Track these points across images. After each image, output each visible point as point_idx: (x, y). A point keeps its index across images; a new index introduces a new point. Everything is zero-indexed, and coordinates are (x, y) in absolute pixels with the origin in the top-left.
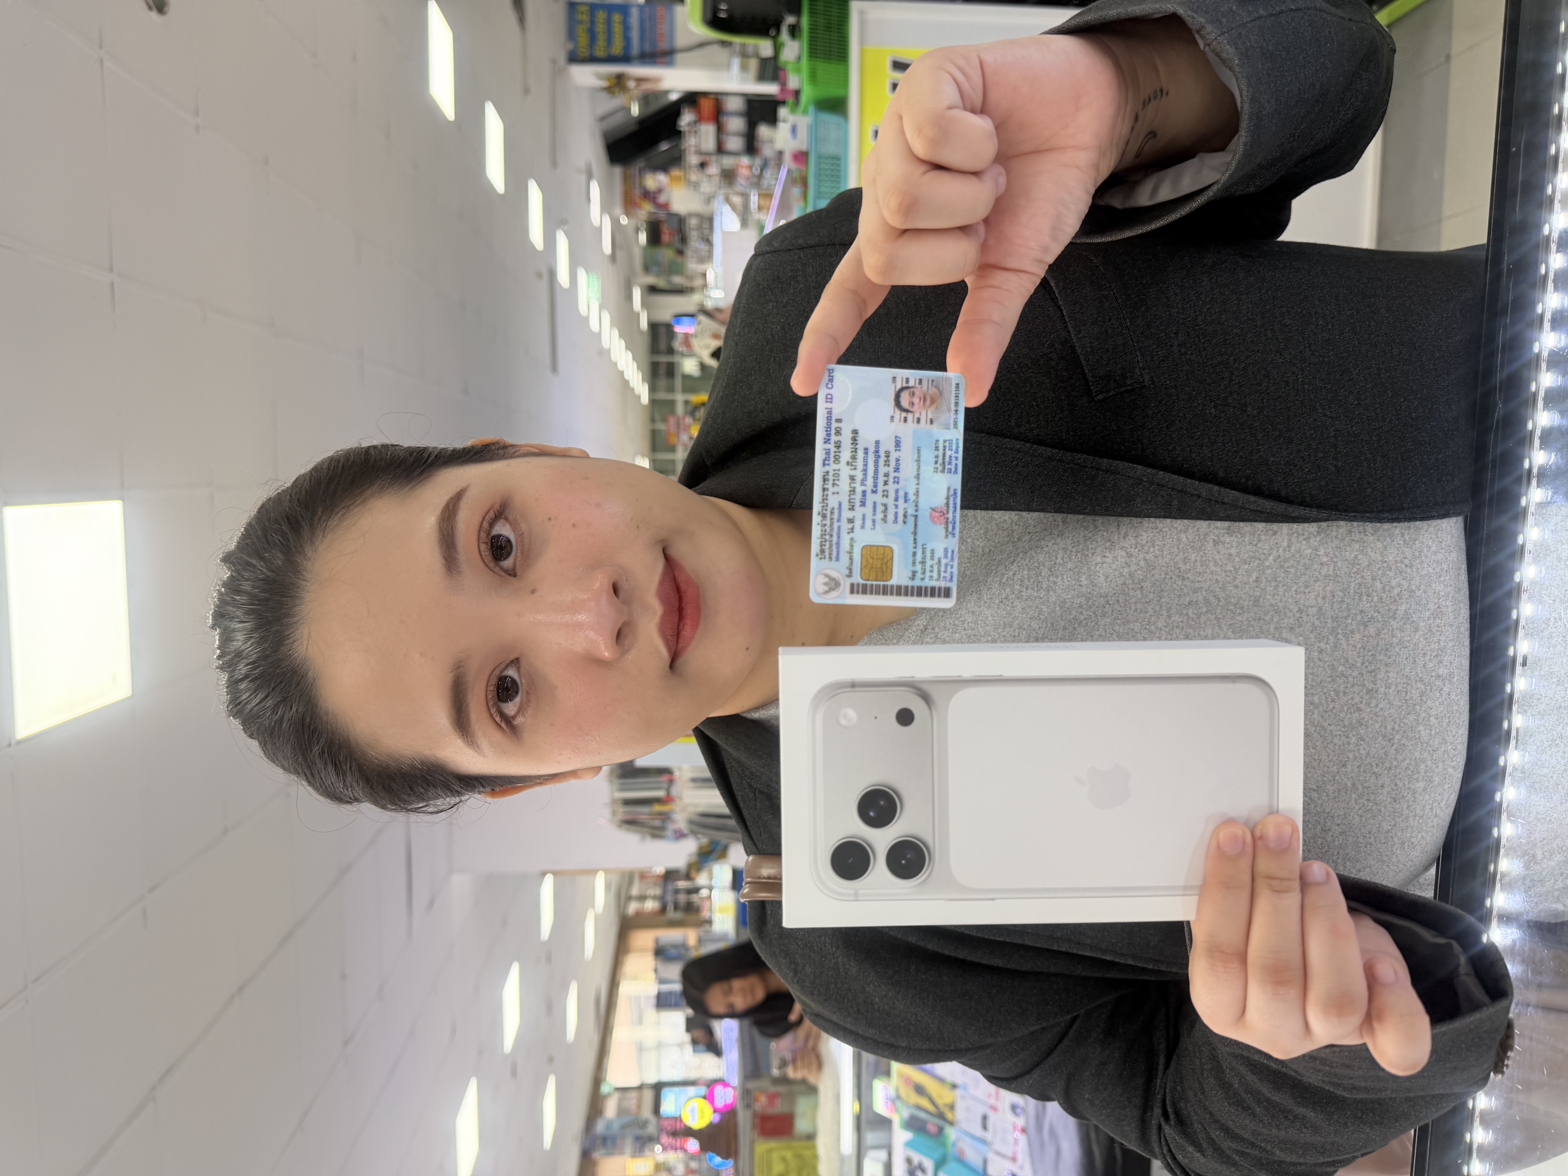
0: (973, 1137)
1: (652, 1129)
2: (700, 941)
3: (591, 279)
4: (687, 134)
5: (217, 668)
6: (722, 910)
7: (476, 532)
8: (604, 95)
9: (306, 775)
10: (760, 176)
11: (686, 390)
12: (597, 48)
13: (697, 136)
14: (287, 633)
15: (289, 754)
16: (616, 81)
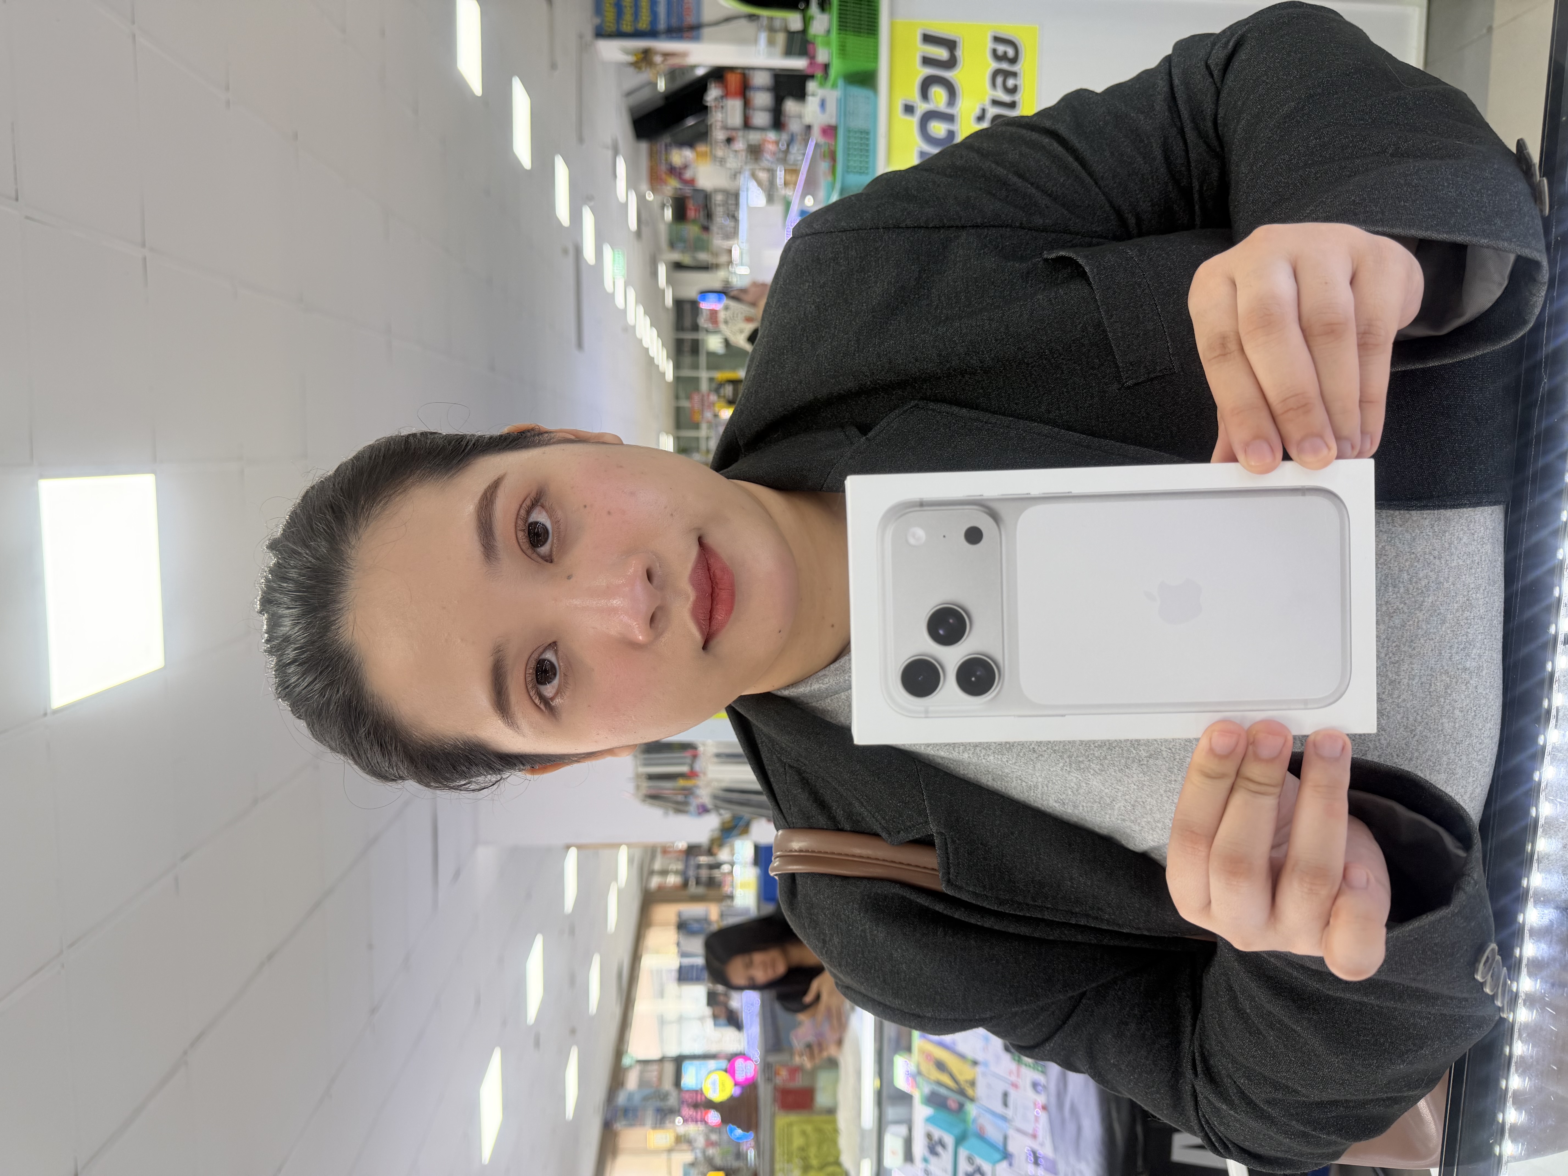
0: (994, 1114)
1: (673, 1101)
2: (722, 915)
3: (617, 256)
4: (714, 109)
5: (265, 651)
6: (743, 886)
7: (514, 520)
8: (631, 70)
9: (352, 755)
10: (787, 151)
11: (710, 367)
12: (624, 22)
13: (724, 111)
14: (333, 619)
15: (336, 735)
16: (642, 56)
